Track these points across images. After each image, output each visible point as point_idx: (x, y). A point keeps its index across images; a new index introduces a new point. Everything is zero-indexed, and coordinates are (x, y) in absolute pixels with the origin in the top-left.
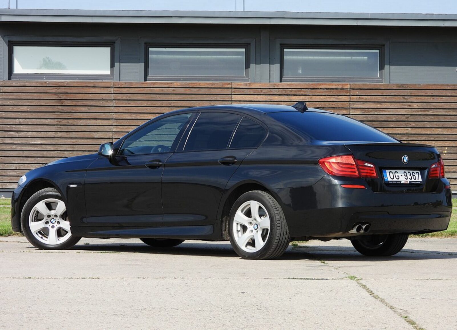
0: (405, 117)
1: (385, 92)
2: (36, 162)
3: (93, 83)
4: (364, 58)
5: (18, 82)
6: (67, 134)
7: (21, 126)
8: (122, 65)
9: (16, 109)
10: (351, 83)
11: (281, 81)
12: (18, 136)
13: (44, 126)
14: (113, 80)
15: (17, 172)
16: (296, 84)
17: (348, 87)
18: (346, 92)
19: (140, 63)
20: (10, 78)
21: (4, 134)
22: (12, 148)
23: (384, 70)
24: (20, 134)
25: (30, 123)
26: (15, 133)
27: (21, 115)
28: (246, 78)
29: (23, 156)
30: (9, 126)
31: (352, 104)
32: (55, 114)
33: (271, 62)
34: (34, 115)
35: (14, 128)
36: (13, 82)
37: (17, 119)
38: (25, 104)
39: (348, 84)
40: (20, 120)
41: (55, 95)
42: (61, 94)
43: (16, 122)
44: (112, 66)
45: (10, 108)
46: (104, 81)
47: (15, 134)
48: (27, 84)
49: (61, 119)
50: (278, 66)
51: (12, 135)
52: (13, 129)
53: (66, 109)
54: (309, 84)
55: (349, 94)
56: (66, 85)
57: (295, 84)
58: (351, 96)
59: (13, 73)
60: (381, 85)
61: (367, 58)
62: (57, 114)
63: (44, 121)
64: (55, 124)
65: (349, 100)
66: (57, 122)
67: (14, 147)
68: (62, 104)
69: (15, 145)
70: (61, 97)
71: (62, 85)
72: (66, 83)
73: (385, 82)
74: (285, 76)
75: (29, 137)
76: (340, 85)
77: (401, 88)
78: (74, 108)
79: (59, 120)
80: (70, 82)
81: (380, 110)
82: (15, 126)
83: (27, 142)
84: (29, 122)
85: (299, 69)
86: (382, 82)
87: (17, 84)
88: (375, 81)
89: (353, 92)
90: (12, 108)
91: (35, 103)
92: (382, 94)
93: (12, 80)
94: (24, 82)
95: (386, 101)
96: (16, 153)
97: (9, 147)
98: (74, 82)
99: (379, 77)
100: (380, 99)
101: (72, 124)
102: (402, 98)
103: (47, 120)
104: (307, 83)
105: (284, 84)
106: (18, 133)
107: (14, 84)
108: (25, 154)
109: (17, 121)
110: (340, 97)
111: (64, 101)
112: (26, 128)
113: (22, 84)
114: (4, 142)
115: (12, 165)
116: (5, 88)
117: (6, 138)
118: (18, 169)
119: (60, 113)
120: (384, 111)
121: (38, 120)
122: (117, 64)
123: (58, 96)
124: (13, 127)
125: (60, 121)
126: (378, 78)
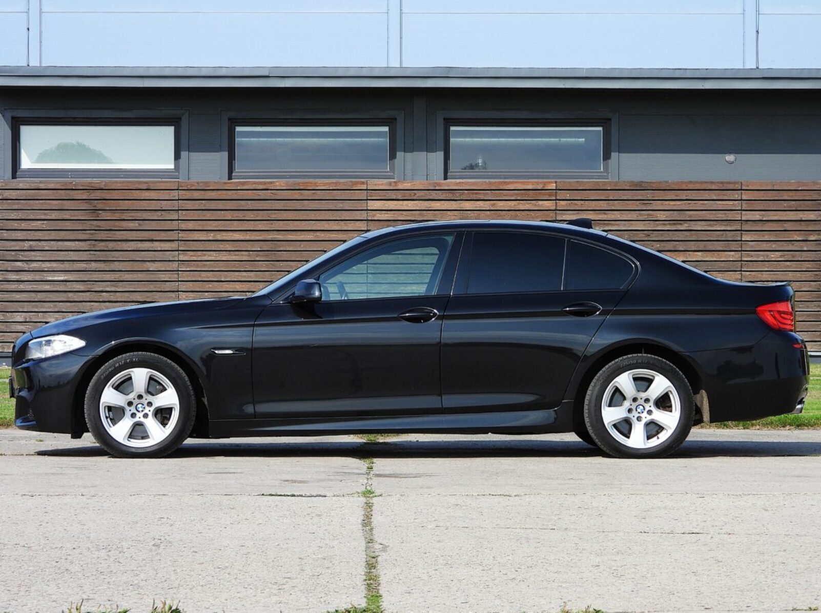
0: (644, 234)
1: (612, 195)
2: (56, 310)
3: (147, 183)
4: (580, 140)
5: (28, 183)
6: (106, 264)
7: (33, 253)
8: (194, 155)
9: (24, 225)
10: (558, 180)
11: (446, 178)
12: (29, 268)
13: (69, 252)
14: (178, 178)
15: (27, 325)
16: (470, 183)
17: (553, 186)
18: (550, 195)
19: (222, 153)
20: (14, 176)
21: (6, 265)
22: (19, 287)
23: (610, 161)
24: (31, 266)
25: (47, 248)
26: (23, 264)
27: (32, 234)
28: (389, 174)
29: (36, 300)
30: (13, 253)
31: (560, 213)
32: (86, 234)
33: (429, 149)
34: (54, 235)
35: (22, 255)
36: (21, 183)
37: (27, 242)
38: (38, 217)
39: (552, 182)
40: (31, 243)
41: (86, 202)
42: (96, 201)
43: (24, 246)
44: (177, 157)
45: (15, 225)
46: (163, 180)
47: (23, 266)
48: (42, 186)
49: (96, 240)
50: (440, 155)
51: (19, 266)
52: (19, 257)
53: (104, 225)
54: (490, 183)
55: (554, 198)
56: (103, 187)
57: (468, 182)
58: (557, 201)
59: (19, 169)
60: (605, 183)
61: (584, 139)
62: (90, 233)
63: (69, 244)
64: (87, 249)
65: (554, 208)
66: (89, 246)
67: (22, 287)
68: (98, 217)
69: (23, 283)
70: (95, 206)
71: (97, 186)
72: (104, 183)
73: (611, 179)
74: (453, 170)
75: (46, 269)
76: (540, 183)
77: (639, 187)
78: (117, 223)
79: (93, 242)
80: (111, 182)
81: (604, 224)
82: (22, 253)
83: (42, 277)
84: (46, 245)
85: (479, 159)
86: (608, 179)
87: (26, 185)
88: (597, 177)
89: (561, 195)
90: (18, 223)
91: (54, 215)
92: (608, 197)
93: (18, 179)
94: (37, 183)
95: (613, 208)
96: (24, 296)
97: (14, 287)
98: (116, 182)
99: (602, 170)
100: (604, 205)
101: (113, 248)
102: (640, 203)
103: (73, 242)
104: (487, 180)
105: (451, 183)
106: (27, 264)
107: (21, 186)
108: (39, 297)
109: (27, 245)
110: (540, 202)
111: (100, 212)
112: (40, 256)
113: (33, 186)
114: (6, 278)
115: (18, 315)
116: (6, 192)
117: (8, 273)
118: (28, 320)
119: (94, 232)
120: (608, 224)
121: (60, 243)
122: (184, 154)
123: (91, 204)
124: (19, 255)
125: (94, 245)
126: (601, 172)
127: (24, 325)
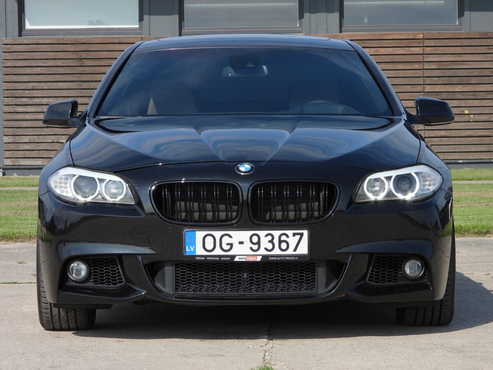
0: (490, 71)
1: (466, 42)
2: (53, 133)
3: (118, 38)
4: (441, 2)
5: (31, 39)
6: (89, 99)
7: (35, 91)
8: (153, 18)
9: (28, 71)
10: (425, 32)
11: (341, 32)
12: (32, 103)
13: (62, 91)
14: (142, 35)
15: (31, 145)
17: (421, 36)
18: (419, 43)
19: (174, 15)
20: (20, 35)
21: (15, 101)
22: (25, 117)
23: (463, 18)
24: (34, 101)
25: (45, 88)
26: (28, 99)
27: (34, 78)
28: (299, 29)
29: (38, 126)
30: (20, 92)
31: (427, 57)
32: (74, 77)
33: (329, 10)
34: (50, 78)
35: (27, 93)
36: (25, 39)
37: (30, 83)
38: (39, 65)
39: (420, 34)
40: (34, 84)
41: (74, 53)
42: (81, 53)
43: (29, 87)
44: (141, 19)
45: (22, 71)
46: (131, 36)
47: (28, 101)
48: (40, 42)
49: (81, 81)
50: (337, 15)
51: (25, 101)
52: (25, 94)
53: (87, 70)
54: (374, 35)
55: (422, 45)
56: (86, 41)
57: (358, 35)
58: (424, 48)
59: (24, 29)
60: (460, 34)
61: (443, 2)
62: (76, 76)
63: (61, 85)
64: (75, 88)
65: (422, 52)
66: (76, 86)
67: (27, 116)
68: (83, 64)
69: (28, 114)
70: (80, 56)
71: (82, 41)
72: (87, 39)
73: (464, 32)
74: (345, 26)
75: (45, 103)
76: (412, 34)
77: (485, 36)
78: (97, 68)
79: (79, 83)
80: (91, 38)
81: (460, 64)
82: (27, 92)
83: (42, 109)
84: (44, 85)
85: (365, 17)
86: (462, 30)
87: (29, 41)
88: (454, 29)
89: (427, 43)
90: (24, 70)
91: (50, 63)
92: (462, 44)
93: (23, 37)
94: (38, 39)
95: (466, 52)
96: (29, 123)
97: (21, 117)
98: (96, 38)
99: (457, 23)
100: (459, 50)
101: (94, 87)
102: (486, 48)
103: (65, 83)
104: (372, 33)
105: (345, 35)
106: (31, 99)
107: (26, 42)
108: (40, 124)
109: (30, 85)
110: (412, 49)
111: (85, 60)
112: (40, 94)
113: (34, 42)
114: (15, 110)
115: (25, 138)
116: (14, 47)
117: (17, 106)
118: (32, 141)
119: (80, 75)
120: (463, 64)
121: (54, 84)
122: (146, 17)
123: (77, 55)
124: (25, 93)
125: (80, 85)
126: (457, 25)
127: (29, 145)
